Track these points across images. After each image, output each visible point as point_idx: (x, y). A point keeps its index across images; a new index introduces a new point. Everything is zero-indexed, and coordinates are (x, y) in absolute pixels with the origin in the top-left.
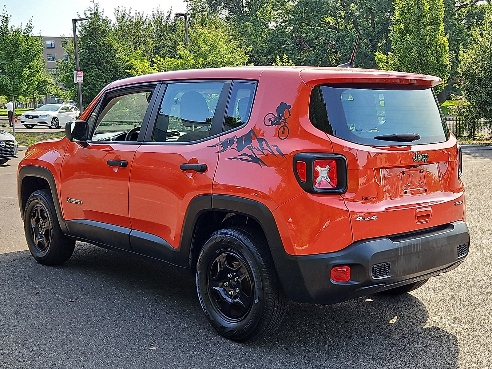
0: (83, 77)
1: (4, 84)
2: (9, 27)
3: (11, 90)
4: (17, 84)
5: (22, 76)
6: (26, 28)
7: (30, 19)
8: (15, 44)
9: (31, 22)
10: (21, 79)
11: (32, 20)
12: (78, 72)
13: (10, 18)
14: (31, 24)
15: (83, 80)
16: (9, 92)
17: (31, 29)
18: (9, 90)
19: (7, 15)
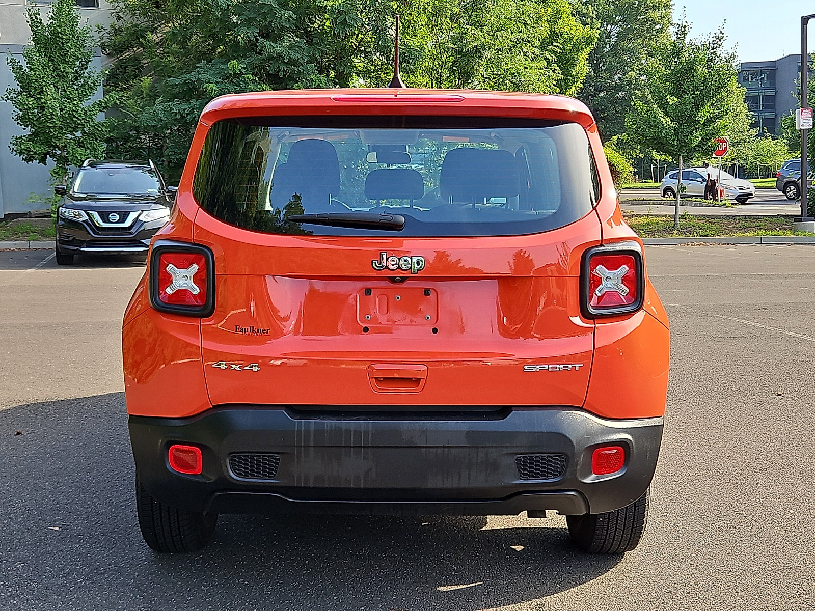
0: (812, 119)
1: (663, 135)
2: (687, 41)
3: (676, 145)
4: (687, 134)
5: (695, 122)
6: (713, 41)
7: (721, 25)
8: (689, 69)
9: (722, 31)
10: (694, 126)
11: (724, 26)
12: (804, 111)
13: (690, 26)
14: (721, 32)
15: (812, 124)
16: (673, 149)
17: (722, 41)
18: (673, 146)
19: (686, 22)
